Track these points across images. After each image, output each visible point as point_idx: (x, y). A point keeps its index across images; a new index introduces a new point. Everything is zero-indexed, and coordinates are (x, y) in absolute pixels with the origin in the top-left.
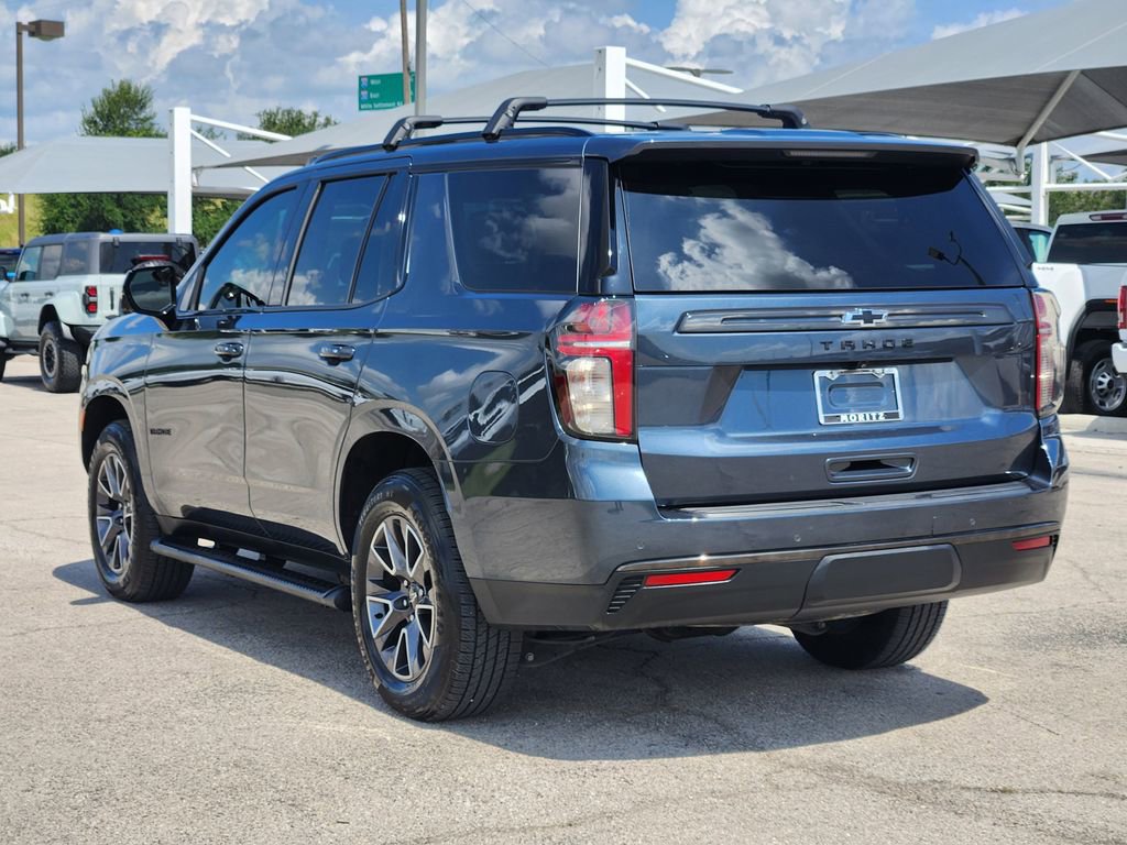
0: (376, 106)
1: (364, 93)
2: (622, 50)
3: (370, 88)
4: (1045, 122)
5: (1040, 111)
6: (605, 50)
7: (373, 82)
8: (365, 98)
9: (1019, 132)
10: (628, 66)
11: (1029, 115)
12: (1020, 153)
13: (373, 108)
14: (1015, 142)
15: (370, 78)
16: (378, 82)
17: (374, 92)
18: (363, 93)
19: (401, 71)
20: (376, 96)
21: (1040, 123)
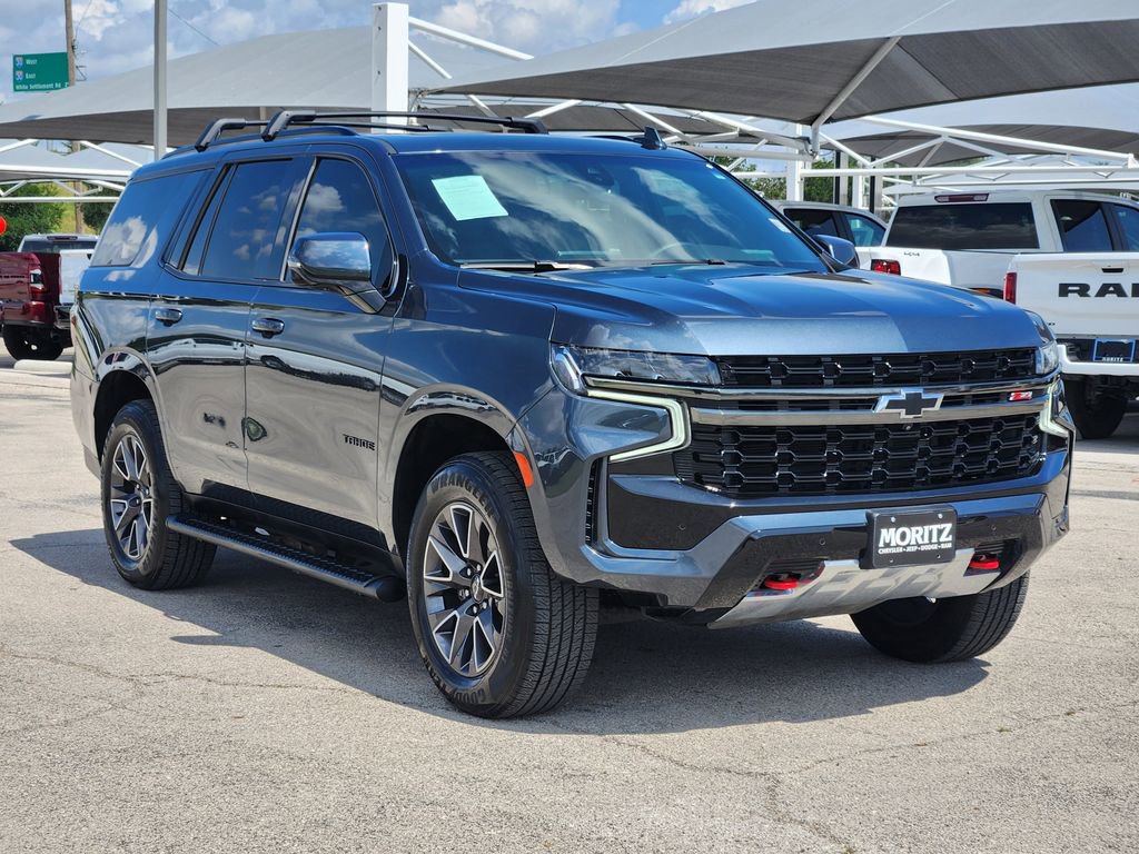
0: (31, 87)
1: (19, 73)
2: (405, 7)
3: (26, 69)
4: (847, 99)
5: (844, 86)
6: (386, 6)
7: (28, 62)
8: (20, 78)
9: (816, 111)
10: (412, 26)
11: (831, 91)
12: (815, 133)
13: (29, 90)
14: (810, 121)
15: (25, 57)
16: (34, 62)
17: (30, 73)
18: (17, 73)
19: (65, 51)
20: (33, 76)
21: (842, 99)
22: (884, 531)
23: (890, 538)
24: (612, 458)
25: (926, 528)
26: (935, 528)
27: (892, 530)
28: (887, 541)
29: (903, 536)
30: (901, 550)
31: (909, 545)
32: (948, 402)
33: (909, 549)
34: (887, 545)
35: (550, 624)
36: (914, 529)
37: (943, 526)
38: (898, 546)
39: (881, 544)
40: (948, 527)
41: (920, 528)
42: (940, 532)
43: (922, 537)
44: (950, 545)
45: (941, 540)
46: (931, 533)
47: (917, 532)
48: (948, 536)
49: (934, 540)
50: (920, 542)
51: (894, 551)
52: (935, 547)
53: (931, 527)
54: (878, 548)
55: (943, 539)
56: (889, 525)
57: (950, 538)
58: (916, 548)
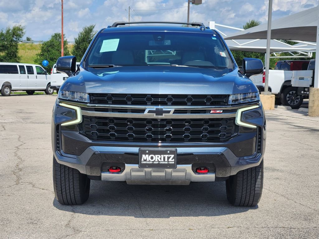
22: (144, 156)
23: (146, 158)
24: (62, 125)
25: (162, 156)
26: (166, 156)
27: (147, 156)
28: (145, 159)
29: (152, 158)
30: (151, 162)
31: (155, 161)
32: (176, 112)
33: (155, 163)
34: (145, 160)
35: (60, 176)
36: (157, 156)
37: (170, 156)
38: (149, 161)
39: (143, 160)
40: (172, 156)
41: (159, 156)
42: (169, 158)
43: (161, 159)
44: (173, 163)
45: (169, 160)
46: (164, 158)
47: (158, 157)
48: (172, 159)
49: (166, 160)
50: (160, 160)
51: (148, 163)
52: (167, 163)
53: (164, 156)
54: (141, 161)
55: (170, 160)
56: (145, 154)
57: (173, 160)
58: (158, 162)
